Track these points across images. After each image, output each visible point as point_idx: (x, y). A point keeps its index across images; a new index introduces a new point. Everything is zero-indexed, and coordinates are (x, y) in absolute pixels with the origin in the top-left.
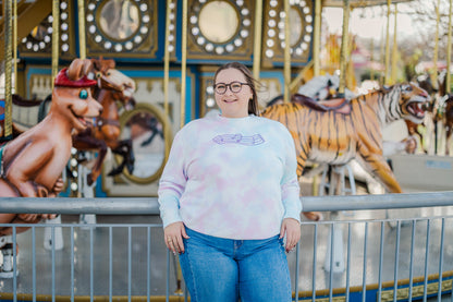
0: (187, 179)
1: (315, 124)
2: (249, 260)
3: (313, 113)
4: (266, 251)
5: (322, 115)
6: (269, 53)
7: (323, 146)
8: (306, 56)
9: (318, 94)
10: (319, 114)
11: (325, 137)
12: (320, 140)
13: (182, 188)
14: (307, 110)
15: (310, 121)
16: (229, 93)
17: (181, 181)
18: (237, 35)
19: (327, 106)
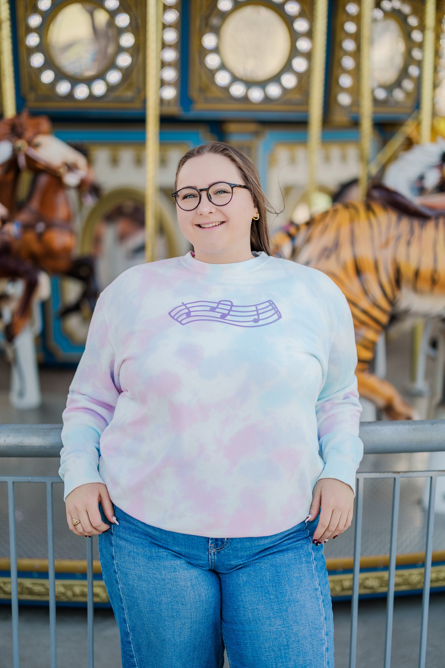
0: (120, 391)
1: (409, 243)
2: (242, 577)
3: (405, 223)
4: (279, 559)
5: (422, 226)
6: (344, 99)
7: (424, 285)
8: (410, 103)
9: (421, 178)
10: (416, 223)
11: (426, 267)
12: (417, 274)
13: (111, 408)
14: (393, 216)
15: (398, 238)
16: (206, 207)
17: (108, 396)
18: (287, 67)
19: (432, 208)
